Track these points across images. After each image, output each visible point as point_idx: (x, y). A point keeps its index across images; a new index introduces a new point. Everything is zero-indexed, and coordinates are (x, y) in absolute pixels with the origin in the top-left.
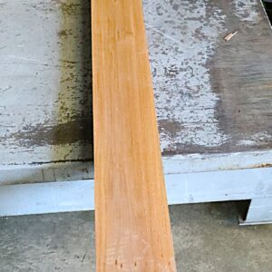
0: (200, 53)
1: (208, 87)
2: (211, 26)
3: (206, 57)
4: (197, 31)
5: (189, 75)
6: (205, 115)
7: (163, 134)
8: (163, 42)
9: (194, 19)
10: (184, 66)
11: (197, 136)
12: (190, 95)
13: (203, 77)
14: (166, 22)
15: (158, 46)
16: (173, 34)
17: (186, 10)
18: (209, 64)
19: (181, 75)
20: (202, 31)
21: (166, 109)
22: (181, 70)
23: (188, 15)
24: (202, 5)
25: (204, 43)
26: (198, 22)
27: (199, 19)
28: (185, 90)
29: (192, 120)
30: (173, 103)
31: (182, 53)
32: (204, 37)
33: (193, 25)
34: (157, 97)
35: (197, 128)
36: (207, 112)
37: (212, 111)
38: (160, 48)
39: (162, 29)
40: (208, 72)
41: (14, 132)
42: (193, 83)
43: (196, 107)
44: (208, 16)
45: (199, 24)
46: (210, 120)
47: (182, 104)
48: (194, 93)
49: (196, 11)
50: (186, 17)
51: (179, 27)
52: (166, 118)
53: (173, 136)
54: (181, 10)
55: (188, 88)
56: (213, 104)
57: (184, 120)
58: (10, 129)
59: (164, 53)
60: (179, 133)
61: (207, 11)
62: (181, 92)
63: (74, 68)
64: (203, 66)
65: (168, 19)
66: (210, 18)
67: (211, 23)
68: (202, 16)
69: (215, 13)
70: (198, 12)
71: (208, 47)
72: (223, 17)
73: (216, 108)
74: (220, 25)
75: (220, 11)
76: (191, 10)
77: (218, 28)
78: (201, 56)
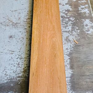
0: (67, 49)
1: (69, 66)
2: (73, 35)
3: (69, 51)
4: (67, 37)
9: (66, 32)
13: (67, 61)
17: (63, 27)
18: (70, 54)
20: (69, 38)
23: (64, 29)
24: (70, 25)
25: (69, 44)
26: (68, 33)
27: (68, 32)
32: (69, 41)
33: (65, 35)
37: (69, 79)
40: (69, 59)
44: (72, 30)
46: (68, 84)
49: (67, 28)
50: (63, 31)
56: (70, 75)
61: (72, 28)
64: (67, 55)
66: (73, 32)
67: (73, 34)
68: (70, 30)
69: (75, 29)
70: (68, 28)
71: (71, 46)
72: (78, 31)
73: (71, 77)
74: (77, 35)
75: (77, 28)
76: (65, 27)
77: (76, 36)
78: (67, 50)
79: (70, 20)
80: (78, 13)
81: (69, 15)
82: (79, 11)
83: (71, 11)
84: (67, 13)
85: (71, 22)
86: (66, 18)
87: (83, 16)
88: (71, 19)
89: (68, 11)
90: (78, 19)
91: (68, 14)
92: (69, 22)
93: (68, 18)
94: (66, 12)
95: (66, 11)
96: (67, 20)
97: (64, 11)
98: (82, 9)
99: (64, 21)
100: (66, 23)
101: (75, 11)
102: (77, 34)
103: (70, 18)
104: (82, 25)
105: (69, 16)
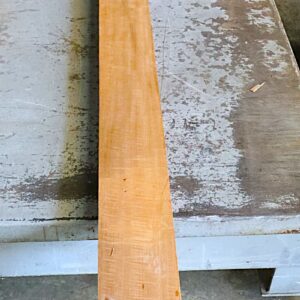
0: (224, 105)
1: (231, 142)
2: (237, 75)
3: (229, 108)
4: (222, 80)
5: (211, 128)
6: (226, 173)
7: (179, 192)
8: (183, 91)
9: (219, 67)
10: (206, 118)
11: (217, 196)
12: (210, 150)
13: (225, 131)
14: (188, 69)
15: (177, 95)
16: (195, 82)
17: (210, 57)
18: (233, 116)
19: (202, 128)
20: (227, 81)
21: (184, 164)
22: (202, 122)
23: (212, 62)
24: (227, 53)
25: (229, 94)
26: (223, 70)
27: (224, 67)
28: (206, 145)
29: (211, 178)
30: (192, 158)
31: (203, 103)
32: (228, 87)
33: (217, 74)
34: (174, 151)
35: (217, 187)
36: (228, 169)
37: (234, 169)
38: (181, 97)
39: (184, 76)
40: (231, 126)
41: (15, 184)
42: (215, 137)
43: (216, 164)
44: (234, 64)
45: (223, 73)
46: (232, 179)
47: (201, 160)
48: (216, 148)
49: (221, 58)
50: (210, 64)
51: (202, 75)
52: (183, 175)
53: (191, 194)
54: (205, 57)
55: (210, 142)
56: (236, 161)
57: (203, 178)
58: (10, 180)
59: (184, 103)
60: (196, 192)
61: (234, 58)
62: (201, 147)
63: (85, 116)
64: (226, 118)
65: (191, 66)
66: (236, 67)
67: (237, 72)
68: (227, 64)
69: (242, 62)
70: (223, 60)
71: (233, 98)
72: (250, 66)
73: (239, 165)
74: (246, 75)
75: (247, 59)
76: (216, 57)
77: (244, 78)
78: (224, 108)
79: (225, 42)
80: (245, 26)
81: (224, 29)
82: (249, 21)
83: (226, 21)
84: (218, 26)
85: (229, 46)
86: (218, 36)
87: (259, 33)
88: (229, 38)
89: (220, 21)
90: (247, 40)
91: (220, 28)
92: (224, 46)
93: (222, 37)
94: (215, 24)
95: (214, 20)
96: (219, 40)
97: (210, 22)
98: (257, 16)
99: (211, 44)
100: (217, 49)
101: (238, 22)
102: (246, 72)
103: (226, 38)
104: (259, 52)
105: (222, 33)
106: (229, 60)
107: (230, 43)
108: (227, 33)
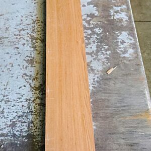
2: (99, 60)
4: (88, 64)
9: (87, 53)
18: (93, 94)
20: (91, 65)
24: (94, 42)
25: (92, 76)
26: (90, 56)
27: (91, 54)
32: (92, 70)
40: (91, 102)
44: (97, 51)
49: (89, 46)
61: (98, 47)
66: (99, 54)
67: (99, 57)
68: (93, 51)
69: (103, 49)
70: (91, 48)
71: (94, 79)
72: (108, 53)
75: (106, 47)
76: (86, 45)
77: (103, 62)
79: (94, 33)
80: (108, 21)
81: (94, 23)
82: (111, 16)
83: (96, 16)
84: (90, 20)
85: (96, 36)
86: (88, 29)
87: (117, 26)
88: (97, 30)
89: (92, 16)
90: (108, 31)
91: (91, 22)
92: (92, 36)
93: (91, 29)
95: (88, 16)
96: (89, 32)
97: (85, 17)
98: (117, 12)
100: (88, 39)
101: (103, 17)
102: (105, 58)
103: (95, 30)
104: (115, 41)
105: (92, 26)
106: (94, 48)
107: (97, 34)
108: (96, 26)
